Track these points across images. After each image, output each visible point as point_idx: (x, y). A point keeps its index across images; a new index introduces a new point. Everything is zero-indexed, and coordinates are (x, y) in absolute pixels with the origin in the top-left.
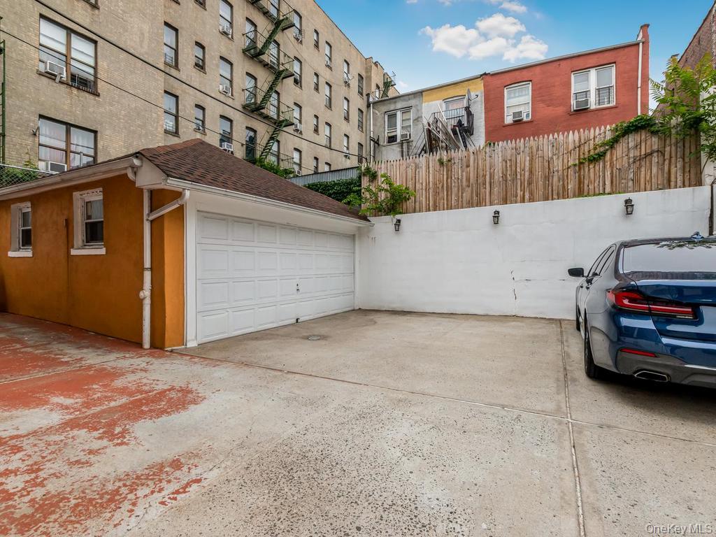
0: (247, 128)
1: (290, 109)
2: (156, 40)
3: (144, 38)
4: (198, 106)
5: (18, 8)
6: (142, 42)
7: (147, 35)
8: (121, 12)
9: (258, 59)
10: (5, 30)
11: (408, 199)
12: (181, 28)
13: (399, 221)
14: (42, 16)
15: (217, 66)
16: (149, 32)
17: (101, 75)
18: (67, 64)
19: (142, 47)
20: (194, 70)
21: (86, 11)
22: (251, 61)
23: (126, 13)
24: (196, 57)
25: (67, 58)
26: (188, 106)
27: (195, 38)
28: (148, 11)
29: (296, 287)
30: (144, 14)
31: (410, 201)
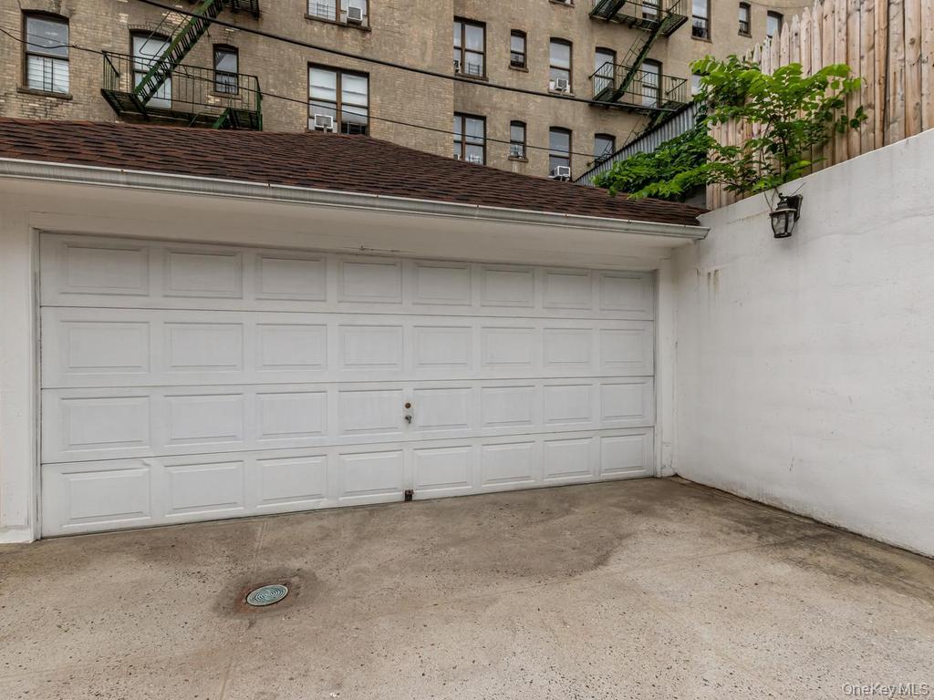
0: (597, 136)
1: (678, 82)
2: (442, 44)
3: (426, 48)
4: (514, 123)
5: (287, 65)
6: (423, 54)
7: (430, 42)
8: (397, 24)
9: (617, 19)
10: (275, 94)
11: (856, 124)
12: (491, 19)
13: (794, 202)
14: (311, 65)
15: (547, 54)
16: (433, 37)
17: (375, 113)
18: (339, 111)
19: (423, 61)
20: (510, 72)
21: (356, 40)
22: (605, 26)
23: (403, 23)
24: (512, 52)
25: (338, 104)
26: (500, 127)
27: (510, 26)
28: (432, 9)
29: (403, 412)
30: (425, 15)
31: (864, 127)
